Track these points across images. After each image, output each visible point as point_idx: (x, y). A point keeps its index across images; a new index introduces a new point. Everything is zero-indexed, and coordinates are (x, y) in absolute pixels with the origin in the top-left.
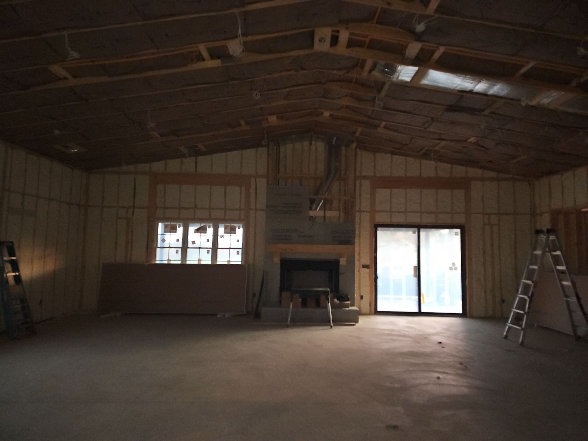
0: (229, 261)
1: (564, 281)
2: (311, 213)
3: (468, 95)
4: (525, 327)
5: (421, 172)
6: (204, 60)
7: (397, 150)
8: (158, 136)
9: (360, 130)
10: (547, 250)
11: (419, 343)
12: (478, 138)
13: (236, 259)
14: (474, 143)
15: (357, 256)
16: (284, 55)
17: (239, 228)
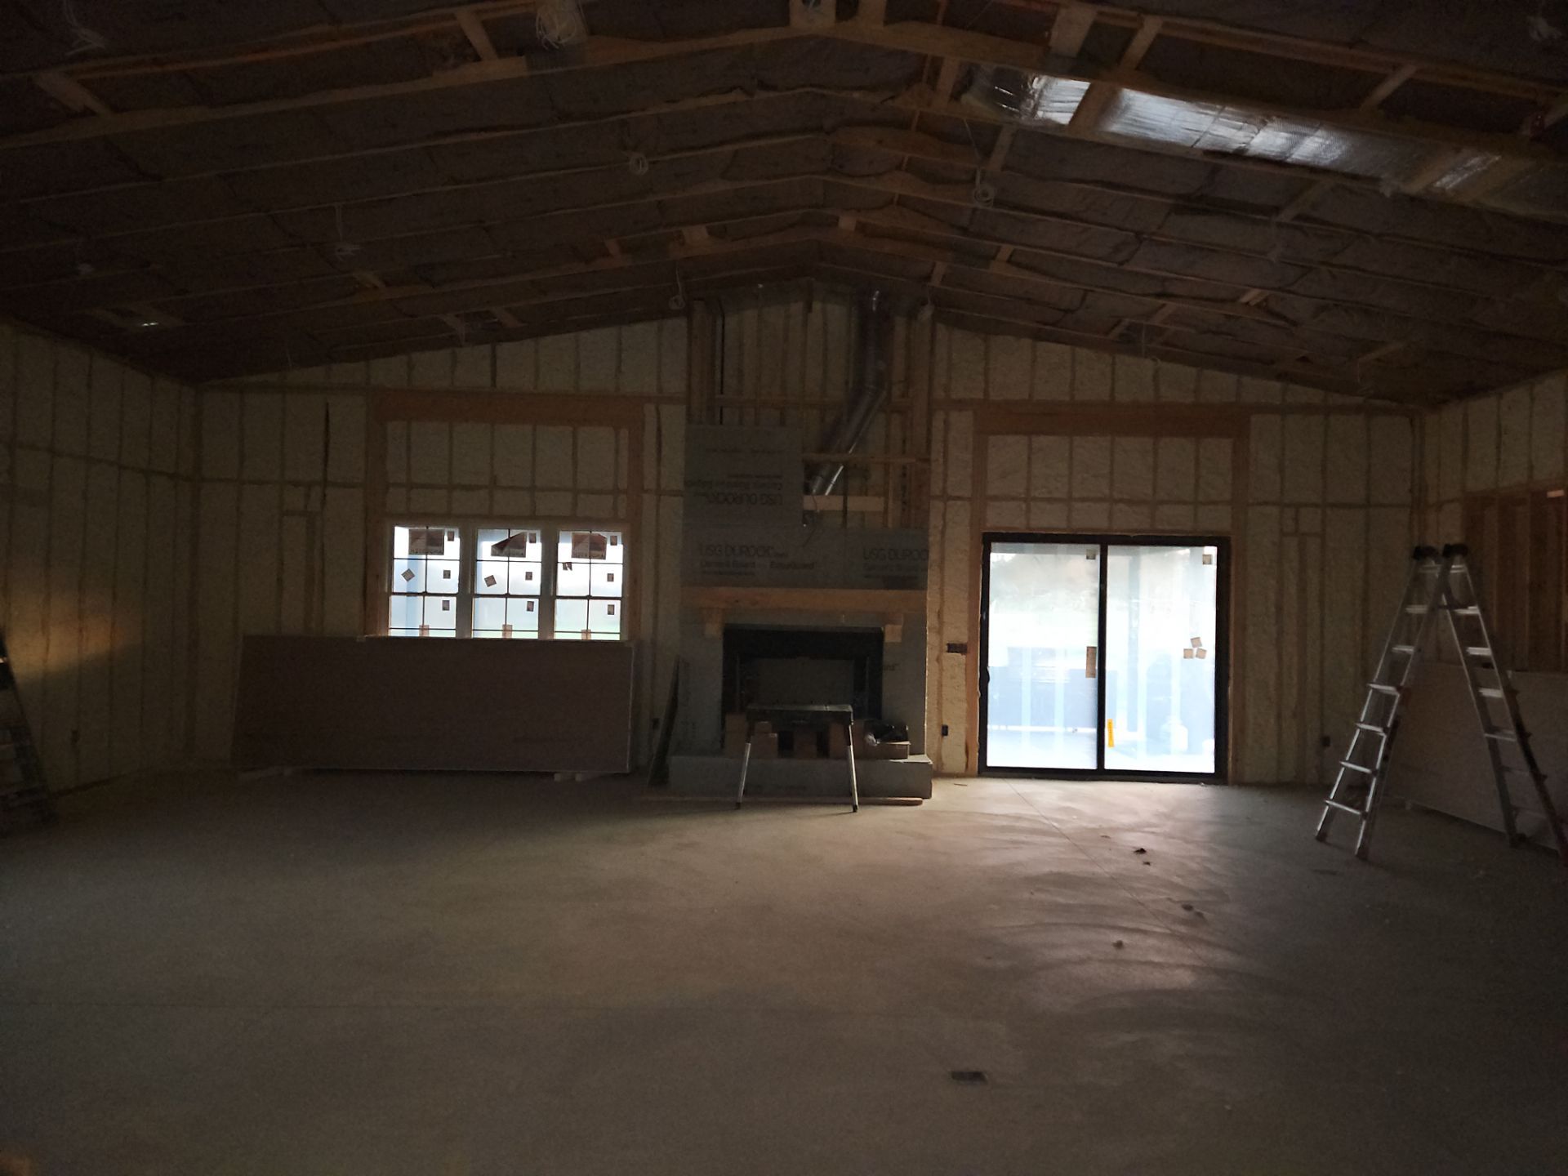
0: (587, 632)
1: (1488, 686)
2: (808, 503)
3: (1232, 164)
4: (1372, 808)
5: (1113, 389)
6: (477, 58)
7: (1048, 328)
8: (378, 283)
9: (941, 268)
10: (1444, 601)
11: (1082, 850)
12: (1268, 293)
13: (607, 627)
14: (1258, 306)
15: (931, 621)
16: (706, 43)
17: (614, 541)
